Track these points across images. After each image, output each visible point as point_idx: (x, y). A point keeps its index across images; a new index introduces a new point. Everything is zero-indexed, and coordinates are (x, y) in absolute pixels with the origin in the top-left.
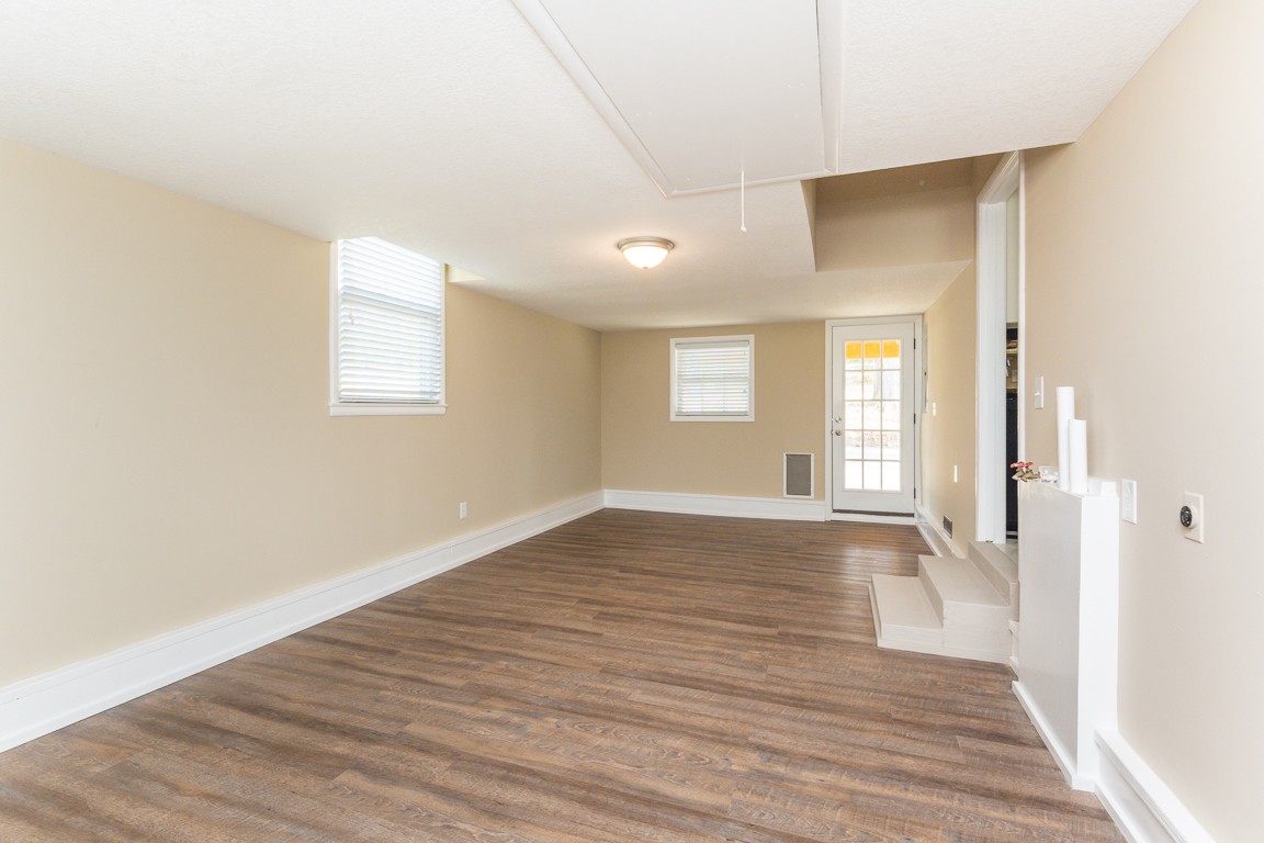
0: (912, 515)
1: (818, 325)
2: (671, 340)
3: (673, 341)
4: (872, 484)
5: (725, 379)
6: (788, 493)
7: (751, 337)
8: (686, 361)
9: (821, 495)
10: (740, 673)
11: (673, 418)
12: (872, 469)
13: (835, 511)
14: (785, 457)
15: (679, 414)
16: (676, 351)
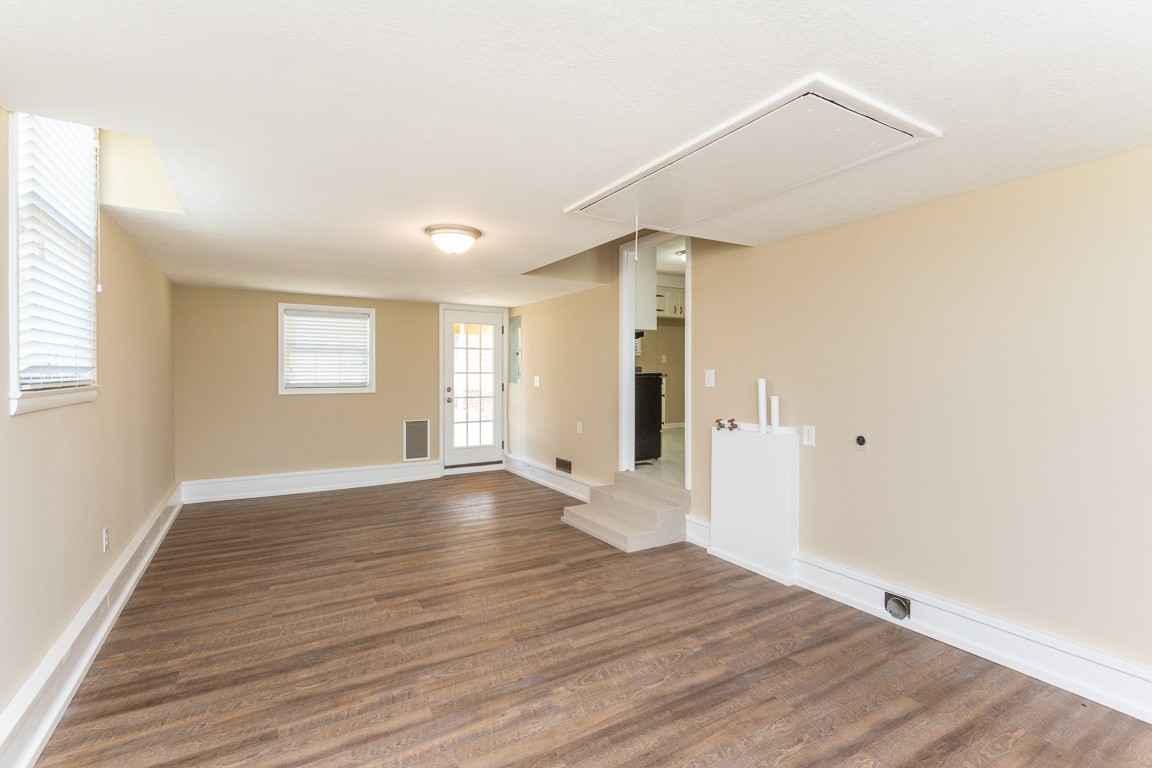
0: (501, 462)
1: (434, 307)
2: (279, 304)
3: (281, 306)
4: (474, 442)
5: (341, 350)
6: (407, 458)
7: (373, 312)
8: (298, 329)
9: (436, 455)
10: (584, 601)
11: (282, 391)
12: (474, 428)
13: (446, 467)
14: (405, 425)
15: (289, 387)
16: (286, 318)
